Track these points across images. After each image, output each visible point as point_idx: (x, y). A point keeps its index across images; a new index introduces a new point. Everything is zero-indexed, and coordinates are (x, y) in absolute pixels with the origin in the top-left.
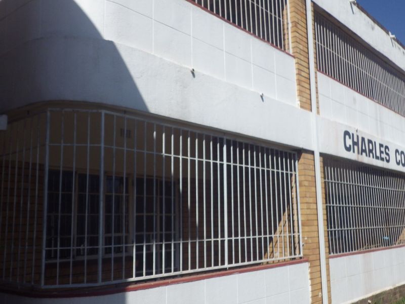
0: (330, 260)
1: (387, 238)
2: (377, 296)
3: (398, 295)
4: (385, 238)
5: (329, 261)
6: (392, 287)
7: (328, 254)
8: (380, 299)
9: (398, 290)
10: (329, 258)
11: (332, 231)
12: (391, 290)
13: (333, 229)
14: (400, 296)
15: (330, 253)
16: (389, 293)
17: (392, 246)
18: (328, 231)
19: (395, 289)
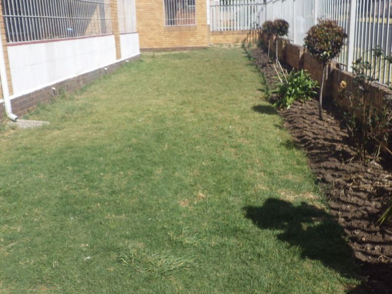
0: (9, 48)
1: (70, 29)
2: (61, 84)
3: (81, 83)
4: (68, 29)
5: (7, 48)
6: (76, 76)
7: (6, 41)
8: (64, 86)
9: (81, 78)
10: (7, 46)
11: (9, 17)
12: (75, 78)
13: (10, 15)
14: (84, 83)
15: (8, 41)
16: (73, 81)
17: (76, 37)
18: (4, 18)
19: (79, 77)
